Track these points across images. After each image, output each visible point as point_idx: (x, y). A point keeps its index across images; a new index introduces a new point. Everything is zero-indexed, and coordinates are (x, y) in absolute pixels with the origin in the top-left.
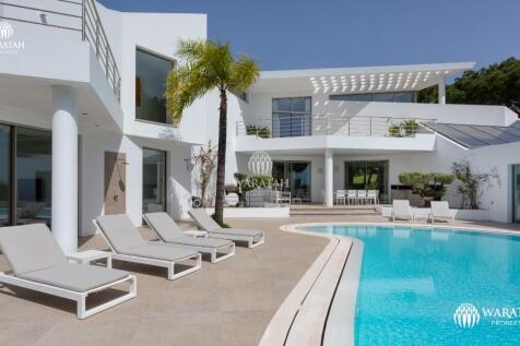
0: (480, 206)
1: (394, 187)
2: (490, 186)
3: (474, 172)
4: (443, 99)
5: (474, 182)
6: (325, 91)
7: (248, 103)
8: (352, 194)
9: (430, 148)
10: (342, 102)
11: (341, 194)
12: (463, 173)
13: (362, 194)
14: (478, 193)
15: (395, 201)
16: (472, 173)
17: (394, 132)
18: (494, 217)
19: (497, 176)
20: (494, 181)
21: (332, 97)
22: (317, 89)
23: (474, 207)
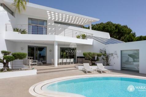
0: (110, 64)
1: (78, 57)
2: (114, 57)
5: (108, 56)
6: (53, 19)
7: (15, 17)
8: (65, 60)
9: (91, 44)
10: (60, 25)
11: (60, 61)
12: (104, 53)
13: (68, 60)
14: (109, 60)
16: (107, 53)
18: (115, 68)
19: (116, 54)
21: (55, 22)
22: (49, 18)
23: (108, 65)
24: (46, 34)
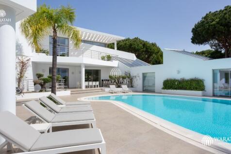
0: (134, 86)
1: (103, 80)
2: (137, 80)
3: (131, 75)
4: (116, 48)
5: (132, 78)
8: (91, 83)
9: (117, 66)
11: (87, 83)
12: (128, 75)
13: (94, 83)
15: (110, 86)
17: (103, 58)
18: (138, 90)
20: (138, 78)
23: (132, 87)
24: (68, 56)
